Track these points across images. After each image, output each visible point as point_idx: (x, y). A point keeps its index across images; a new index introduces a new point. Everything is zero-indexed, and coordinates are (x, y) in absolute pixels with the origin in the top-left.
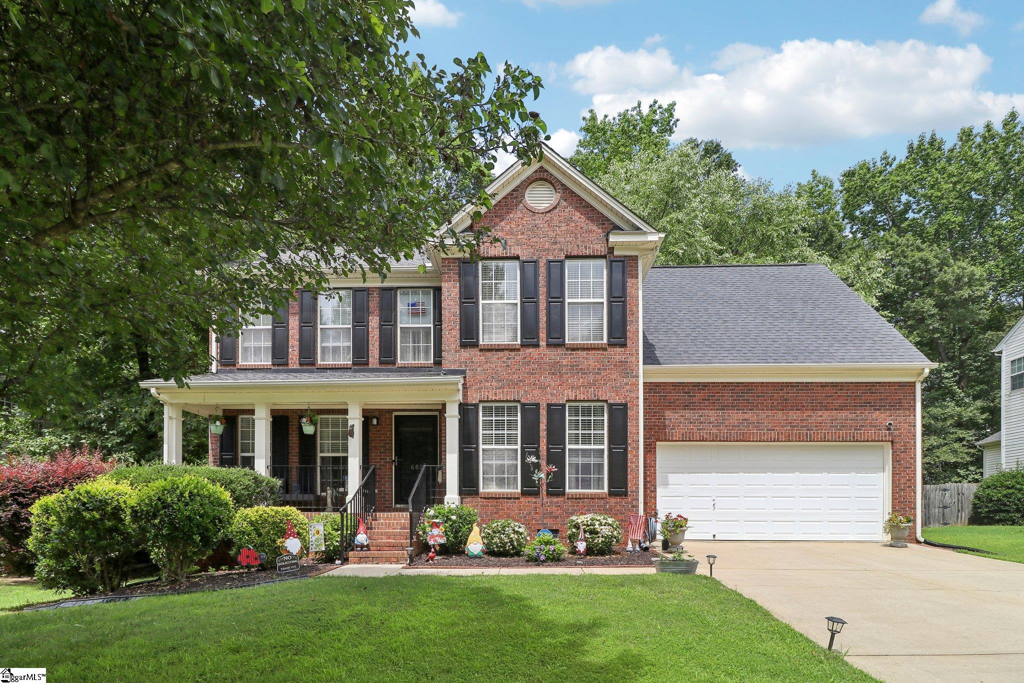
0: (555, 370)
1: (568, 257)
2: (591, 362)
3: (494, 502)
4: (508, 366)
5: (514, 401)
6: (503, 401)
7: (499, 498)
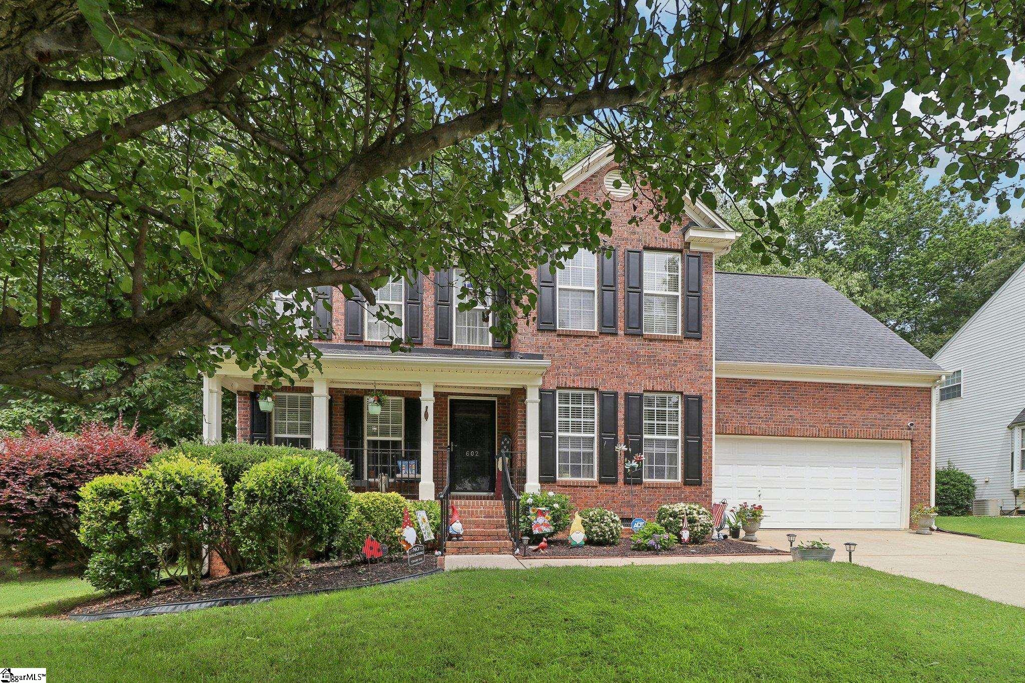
0: (633, 359)
1: (647, 248)
2: (668, 354)
3: (572, 490)
4: (586, 353)
5: (592, 389)
6: (581, 389)
7: (577, 486)
